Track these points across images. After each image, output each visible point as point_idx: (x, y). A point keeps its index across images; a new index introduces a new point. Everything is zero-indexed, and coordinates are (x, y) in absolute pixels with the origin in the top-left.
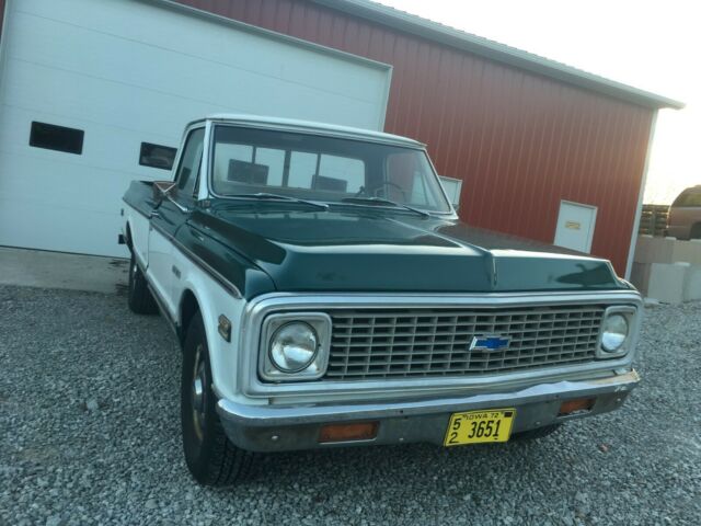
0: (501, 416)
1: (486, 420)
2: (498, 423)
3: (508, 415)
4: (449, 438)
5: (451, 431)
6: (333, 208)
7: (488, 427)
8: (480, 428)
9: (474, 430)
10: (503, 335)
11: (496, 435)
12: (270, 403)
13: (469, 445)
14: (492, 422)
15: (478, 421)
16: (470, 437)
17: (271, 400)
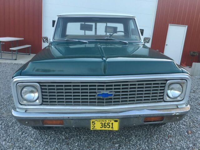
0: (113, 122)
1: (107, 122)
2: (112, 124)
3: (116, 121)
4: (92, 128)
5: (92, 125)
6: (90, 43)
7: (108, 125)
8: (104, 125)
9: (102, 125)
10: (110, 92)
11: (112, 128)
12: (25, 112)
13: (100, 130)
14: (110, 123)
15: (103, 123)
16: (101, 127)
17: (26, 110)
